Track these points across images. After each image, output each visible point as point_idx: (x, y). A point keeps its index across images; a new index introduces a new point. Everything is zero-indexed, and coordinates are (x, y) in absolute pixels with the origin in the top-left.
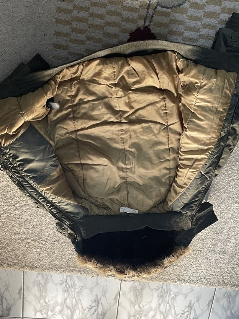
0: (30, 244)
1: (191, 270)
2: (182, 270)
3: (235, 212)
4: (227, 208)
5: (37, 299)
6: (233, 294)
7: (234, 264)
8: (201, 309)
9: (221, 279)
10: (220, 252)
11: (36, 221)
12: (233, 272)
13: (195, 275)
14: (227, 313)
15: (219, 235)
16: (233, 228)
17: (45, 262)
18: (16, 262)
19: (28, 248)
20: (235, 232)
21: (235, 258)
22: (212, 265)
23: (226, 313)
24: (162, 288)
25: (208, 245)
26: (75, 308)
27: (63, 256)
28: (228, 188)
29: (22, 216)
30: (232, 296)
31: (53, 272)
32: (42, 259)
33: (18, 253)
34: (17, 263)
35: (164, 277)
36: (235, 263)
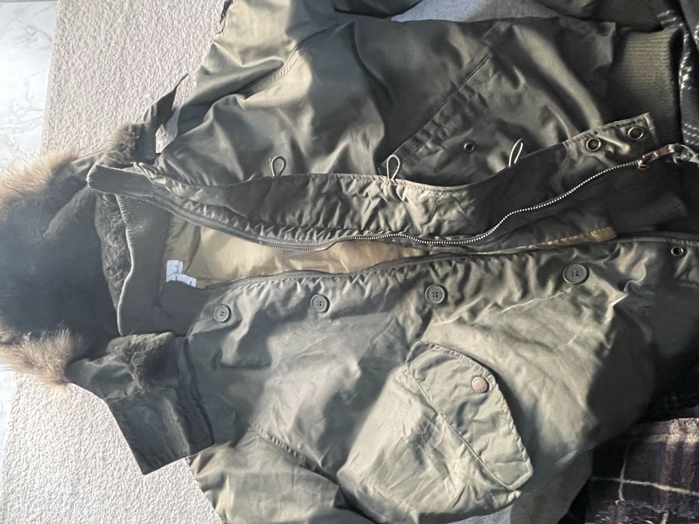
31: (51, 73)
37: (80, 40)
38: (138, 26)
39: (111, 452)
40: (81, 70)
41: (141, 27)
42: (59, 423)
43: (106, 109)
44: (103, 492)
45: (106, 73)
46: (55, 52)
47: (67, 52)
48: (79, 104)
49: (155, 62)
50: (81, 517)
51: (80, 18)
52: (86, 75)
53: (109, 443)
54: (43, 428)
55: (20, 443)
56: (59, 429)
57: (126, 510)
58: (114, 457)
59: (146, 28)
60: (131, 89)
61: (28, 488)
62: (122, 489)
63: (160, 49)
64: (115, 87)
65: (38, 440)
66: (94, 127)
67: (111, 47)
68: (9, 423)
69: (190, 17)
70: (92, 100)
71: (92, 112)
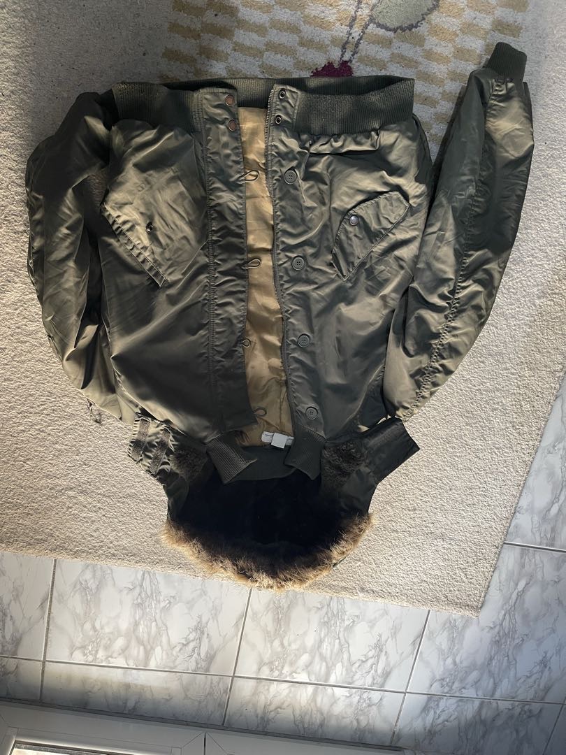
0: (74, 501)
1: (387, 571)
2: (369, 570)
3: (478, 457)
4: (464, 447)
5: (77, 622)
6: (459, 624)
7: (468, 562)
8: (400, 652)
9: (440, 591)
10: (442, 537)
11: (90, 451)
12: (464, 579)
13: (394, 582)
14: (447, 662)
15: (445, 501)
16: (471, 489)
17: (101, 541)
18: (42, 539)
19: (69, 508)
20: (474, 498)
21: (469, 550)
22: (426, 562)
23: (444, 664)
24: (329, 605)
25: (422, 521)
26: (153, 643)
28: (469, 408)
30: (458, 629)
31: (116, 564)
32: (95, 534)
33: (48, 518)
34: (43, 541)
35: (334, 583)
36: (470, 560)
38: (88, 482)
39: (408, 504)
40: (117, 535)
42: (390, 551)
45: (122, 511)
47: (101, 548)
48: (143, 536)
49: (117, 467)
50: (459, 531)
51: (75, 536)
52: (121, 529)
53: (402, 505)
55: (408, 590)
56: (395, 552)
58: (412, 500)
61: (442, 582)
62: (435, 494)
65: (404, 573)
67: (102, 507)
68: (392, 601)
70: (141, 523)
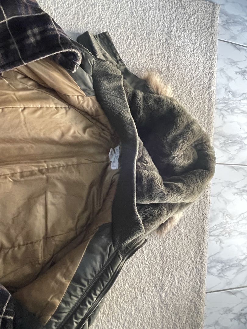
0: (168, 292)
1: (195, 72)
3: (108, 9)
4: (102, 20)
5: (242, 270)
6: (225, 18)
7: (185, 13)
8: (245, 58)
11: (134, 290)
12: (196, 15)
13: (202, 66)
15: (143, 32)
16: (132, 13)
17: (193, 268)
18: (194, 306)
19: (173, 294)
20: (139, 10)
21: (176, 13)
22: (187, 44)
24: (220, 110)
25: (159, 48)
27: (184, 244)
29: (127, 309)
30: (228, 19)
31: (206, 256)
32: (188, 273)
33: (181, 306)
35: (207, 108)
37: (190, 275)
38: (155, 286)
39: (148, 60)
40: (188, 259)
41: (154, 286)
42: (182, 71)
43: (170, 241)
44: (150, 36)
45: (172, 260)
46: (204, 267)
47: (197, 268)
48: (188, 242)
49: (143, 269)
50: (164, 21)
51: (191, 286)
52: (184, 257)
53: (149, 64)
54: (193, 66)
55: (207, 55)
56: (182, 67)
57: (135, 28)
58: (145, 57)
59: (150, 286)
60: (156, 254)
61: (199, 31)
62: (139, 40)
63: (141, 276)
64: (166, 253)
65: (196, 59)
66: (176, 231)
67: (171, 273)
68: (214, 66)
69: (124, 295)
70: (179, 245)
71: (179, 238)
